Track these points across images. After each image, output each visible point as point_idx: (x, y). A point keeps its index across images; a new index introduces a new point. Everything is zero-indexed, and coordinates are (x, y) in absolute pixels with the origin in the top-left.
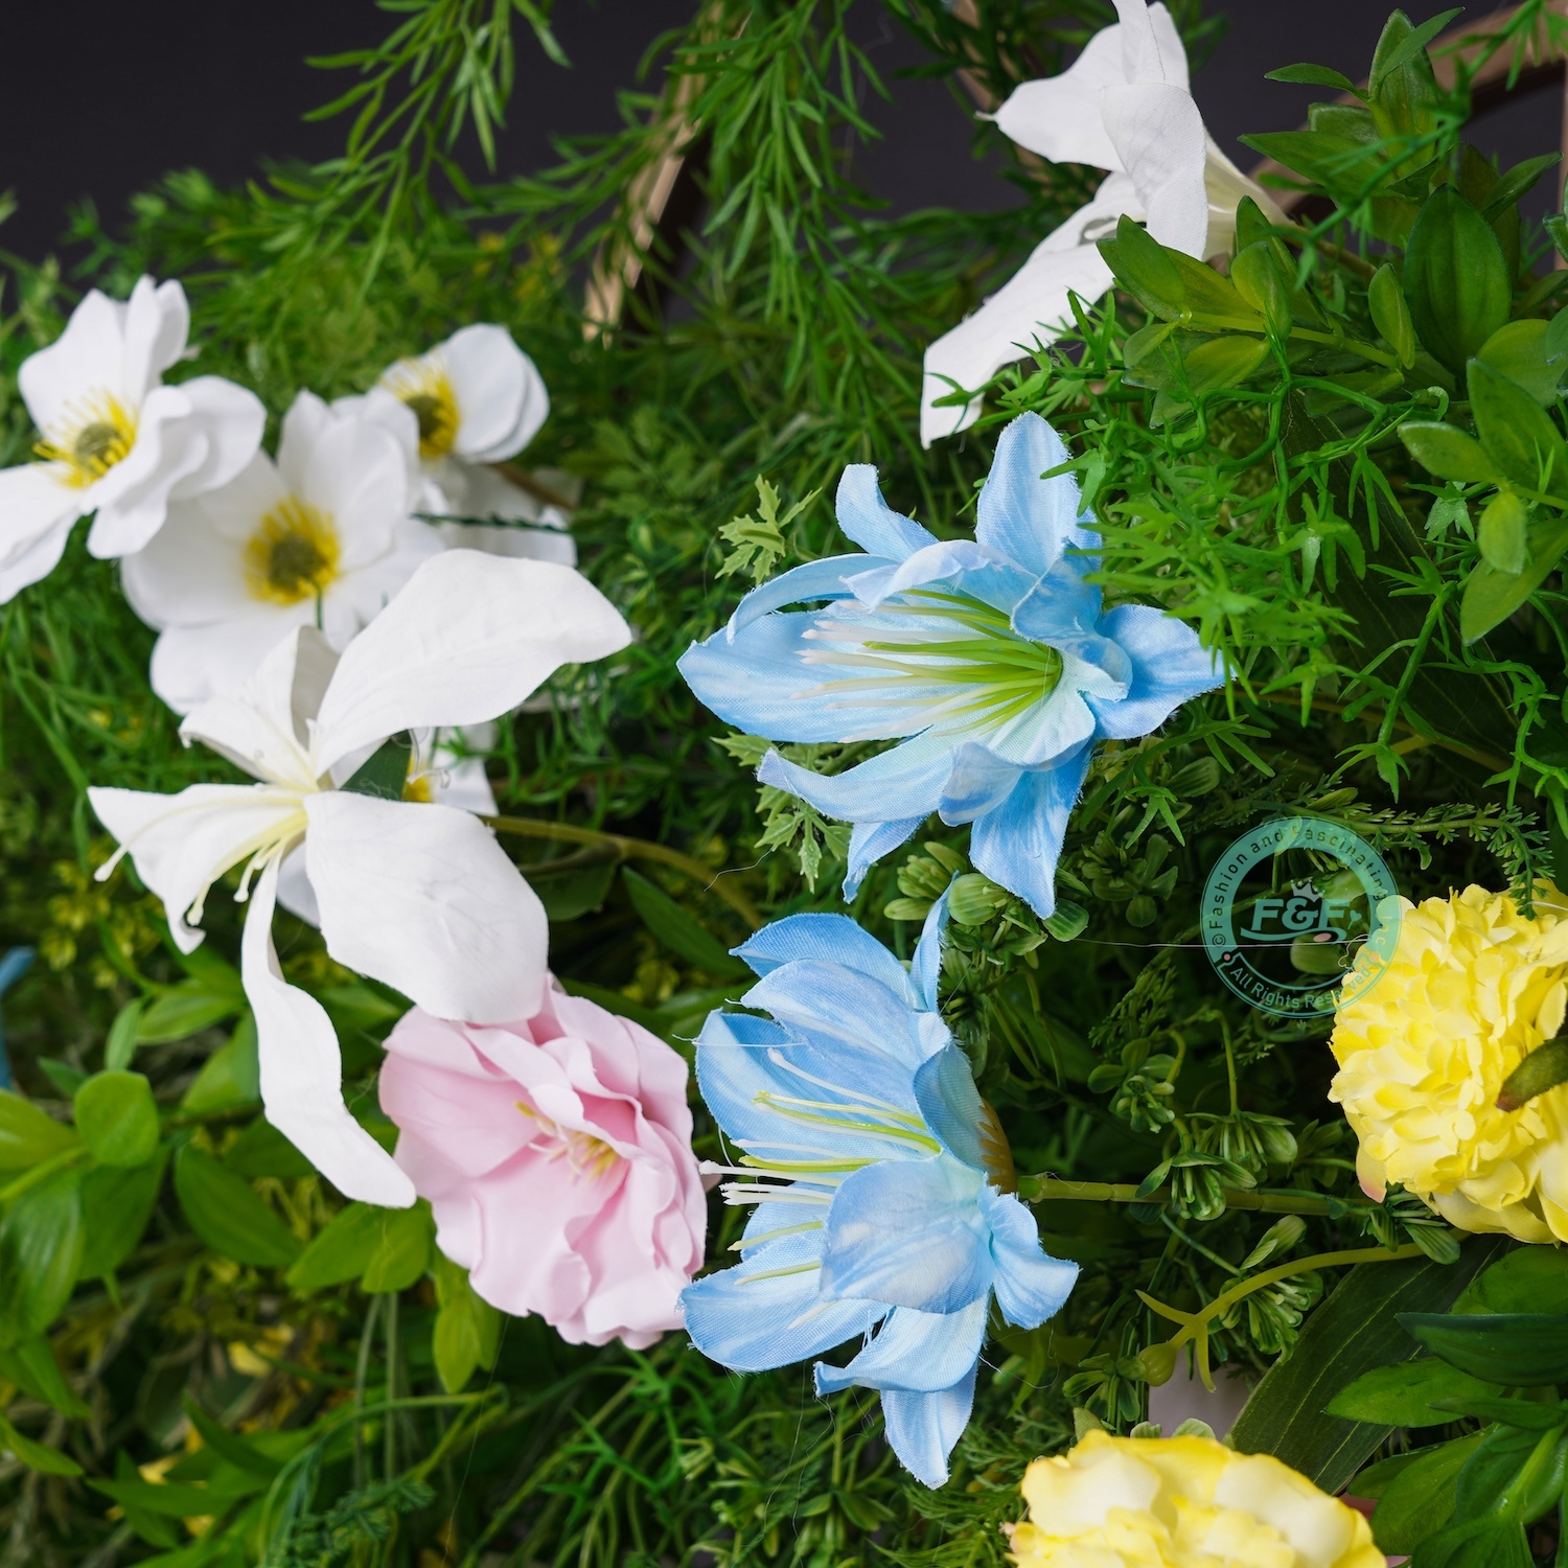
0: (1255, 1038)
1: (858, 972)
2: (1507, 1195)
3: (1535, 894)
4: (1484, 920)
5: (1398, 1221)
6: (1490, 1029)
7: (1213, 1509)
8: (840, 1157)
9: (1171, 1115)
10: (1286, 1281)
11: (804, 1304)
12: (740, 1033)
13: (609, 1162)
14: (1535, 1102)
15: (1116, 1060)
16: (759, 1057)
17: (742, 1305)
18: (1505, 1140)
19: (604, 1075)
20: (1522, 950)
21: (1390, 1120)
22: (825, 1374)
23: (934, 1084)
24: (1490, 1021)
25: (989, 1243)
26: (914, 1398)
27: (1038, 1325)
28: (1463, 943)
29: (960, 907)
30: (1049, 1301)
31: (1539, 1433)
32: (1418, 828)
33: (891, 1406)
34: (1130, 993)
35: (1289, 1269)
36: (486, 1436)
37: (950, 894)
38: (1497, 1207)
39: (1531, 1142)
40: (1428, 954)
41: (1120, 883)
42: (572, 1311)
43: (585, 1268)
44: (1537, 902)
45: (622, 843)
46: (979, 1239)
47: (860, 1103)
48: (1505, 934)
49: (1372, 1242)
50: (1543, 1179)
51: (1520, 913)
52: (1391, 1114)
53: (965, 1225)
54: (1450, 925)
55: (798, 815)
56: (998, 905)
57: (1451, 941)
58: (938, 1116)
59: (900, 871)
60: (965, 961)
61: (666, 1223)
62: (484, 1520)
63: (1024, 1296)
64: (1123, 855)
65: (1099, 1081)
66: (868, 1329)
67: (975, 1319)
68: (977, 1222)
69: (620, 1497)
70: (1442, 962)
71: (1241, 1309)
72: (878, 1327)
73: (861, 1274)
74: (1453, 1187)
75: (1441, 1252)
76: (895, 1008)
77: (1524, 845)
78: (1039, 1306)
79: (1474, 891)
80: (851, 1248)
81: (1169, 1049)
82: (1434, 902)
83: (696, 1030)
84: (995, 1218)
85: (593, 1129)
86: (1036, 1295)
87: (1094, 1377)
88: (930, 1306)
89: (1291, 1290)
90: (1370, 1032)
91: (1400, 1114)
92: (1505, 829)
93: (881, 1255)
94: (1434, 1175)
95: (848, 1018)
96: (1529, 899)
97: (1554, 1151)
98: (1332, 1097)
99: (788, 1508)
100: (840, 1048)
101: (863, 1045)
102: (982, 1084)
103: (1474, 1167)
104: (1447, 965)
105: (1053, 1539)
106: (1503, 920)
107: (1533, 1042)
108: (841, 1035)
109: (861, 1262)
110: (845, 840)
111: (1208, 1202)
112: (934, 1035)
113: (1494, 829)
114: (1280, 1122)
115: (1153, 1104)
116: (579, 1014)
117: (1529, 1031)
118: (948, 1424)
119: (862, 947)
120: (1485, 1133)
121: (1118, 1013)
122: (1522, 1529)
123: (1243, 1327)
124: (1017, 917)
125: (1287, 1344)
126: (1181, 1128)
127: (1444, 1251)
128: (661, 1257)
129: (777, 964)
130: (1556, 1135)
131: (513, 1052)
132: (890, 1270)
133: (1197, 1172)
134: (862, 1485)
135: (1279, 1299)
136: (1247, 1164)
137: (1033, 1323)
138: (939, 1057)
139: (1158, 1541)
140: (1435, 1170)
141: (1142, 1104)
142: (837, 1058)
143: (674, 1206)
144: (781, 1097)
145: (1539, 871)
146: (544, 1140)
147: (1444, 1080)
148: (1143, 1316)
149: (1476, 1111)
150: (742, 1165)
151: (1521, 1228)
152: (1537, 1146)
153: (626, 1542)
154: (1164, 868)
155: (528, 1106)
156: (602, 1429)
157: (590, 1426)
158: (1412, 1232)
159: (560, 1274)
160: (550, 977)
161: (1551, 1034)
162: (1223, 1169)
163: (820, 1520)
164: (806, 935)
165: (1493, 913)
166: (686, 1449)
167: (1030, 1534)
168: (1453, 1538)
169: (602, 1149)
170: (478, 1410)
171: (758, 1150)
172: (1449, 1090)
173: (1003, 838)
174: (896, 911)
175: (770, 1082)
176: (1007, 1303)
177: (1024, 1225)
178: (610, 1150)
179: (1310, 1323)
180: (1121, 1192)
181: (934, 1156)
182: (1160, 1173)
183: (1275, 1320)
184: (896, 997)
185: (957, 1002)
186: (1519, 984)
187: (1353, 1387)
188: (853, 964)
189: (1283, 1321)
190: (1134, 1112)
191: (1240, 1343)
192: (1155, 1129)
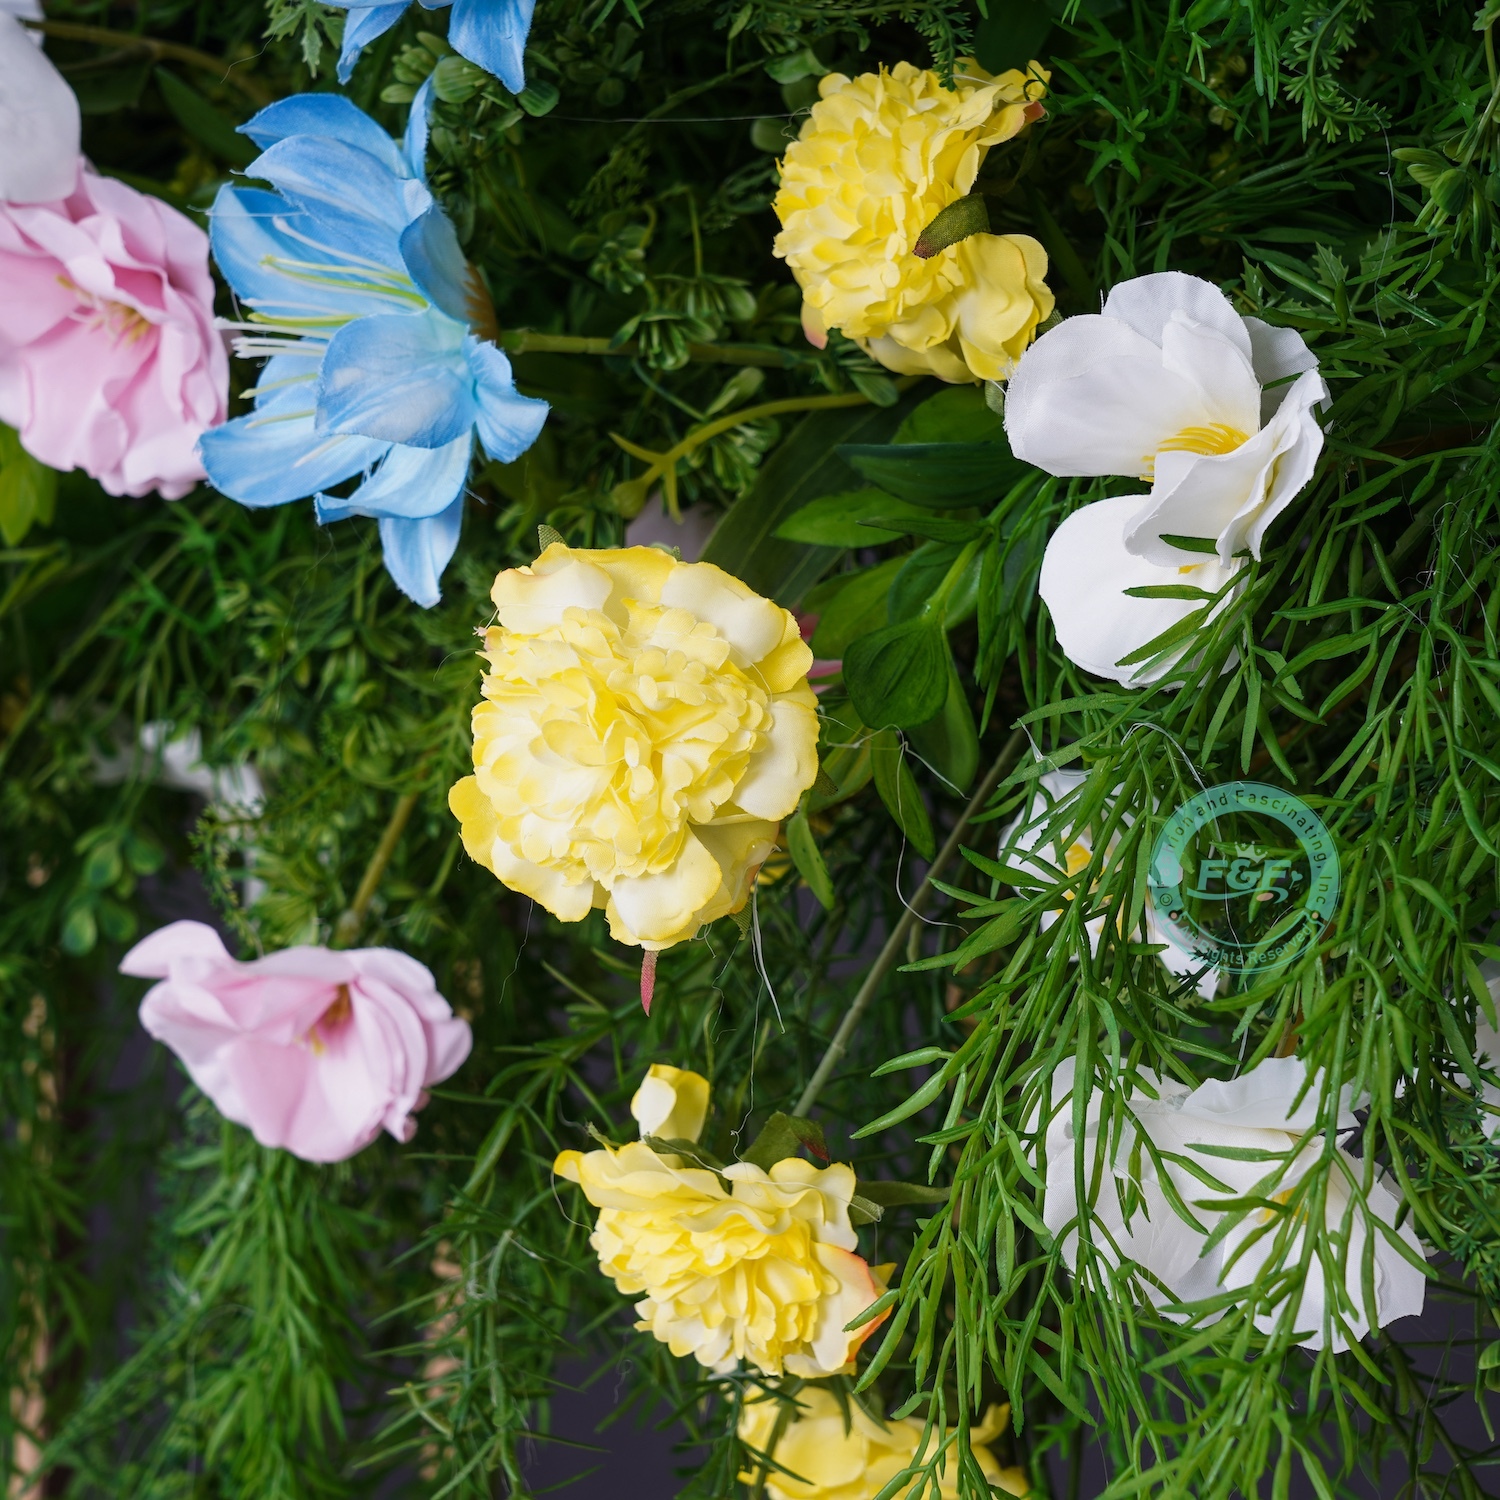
0: (721, 210)
1: (352, 146)
2: (931, 338)
3: (956, 68)
4: (911, 92)
5: (845, 370)
6: (913, 188)
7: (658, 610)
8: (337, 314)
9: (641, 277)
10: (747, 425)
11: (310, 446)
12: (250, 204)
13: (143, 329)
14: (951, 251)
15: (594, 230)
16: (266, 225)
17: (254, 447)
18: (928, 287)
19: (132, 246)
20: (944, 119)
21: (826, 273)
22: (327, 505)
23: (419, 244)
24: (914, 180)
25: (473, 387)
26: (409, 526)
27: (514, 458)
28: (893, 113)
29: (443, 87)
30: (523, 436)
31: (959, 546)
32: (855, 12)
33: (388, 533)
34: (604, 168)
35: (750, 414)
36: (50, 588)
37: (435, 77)
38: (922, 349)
39: (951, 289)
40: (859, 122)
41: (588, 65)
42: (111, 464)
43: (122, 425)
44: (958, 75)
45: (156, 46)
46: (463, 383)
47: (357, 264)
48: (929, 104)
49: (821, 390)
50: (962, 323)
51: (942, 85)
52: (827, 267)
53: (451, 372)
54: (880, 96)
55: (300, 8)
56: (478, 83)
57: (880, 110)
58: (424, 274)
59: (395, 58)
60: (453, 139)
61: (192, 381)
62: (52, 662)
63: (502, 432)
64: (591, 39)
65: (580, 249)
66: (366, 467)
67: (460, 453)
68: (462, 369)
69: (173, 640)
70: (871, 128)
71: (706, 450)
72: (375, 466)
73: (353, 413)
74: (883, 331)
75: (881, 395)
76: (385, 178)
77: (947, 25)
78: (515, 441)
79: (903, 67)
80: (344, 390)
81: (643, 220)
82: (867, 77)
83: (208, 202)
84: (476, 363)
85: (124, 297)
86: (512, 432)
87: (575, 511)
88: (417, 441)
89: (750, 433)
90: (808, 193)
91: (837, 266)
92: (931, 12)
93: (371, 396)
94: (866, 319)
95: (343, 186)
96: (951, 72)
97: (970, 299)
98: (777, 253)
99: (314, 641)
100: (334, 212)
101: (356, 211)
102: (471, 250)
103: (900, 312)
104: (876, 131)
105: (517, 636)
106: (927, 91)
107: (950, 197)
108: (336, 202)
109: (353, 403)
110: (341, 28)
111: (673, 352)
112: (418, 199)
113: (920, 12)
114: (739, 283)
115: (625, 267)
116: (110, 194)
117: (947, 187)
118: (438, 549)
119: (356, 124)
120: (908, 281)
121: (594, 187)
122: (943, 632)
123: (707, 467)
124: (494, 94)
125: (747, 481)
126: (650, 289)
127: (883, 394)
128: (188, 412)
129: (277, 140)
130: (973, 282)
131: (50, 229)
132: (379, 409)
133: (663, 325)
134: (384, 622)
135: (739, 441)
136: (710, 320)
137: (509, 458)
138: (423, 220)
139: (608, 637)
140: (865, 315)
141: (615, 267)
142: (331, 222)
143: (198, 366)
144: (286, 260)
145: (961, 48)
146: (85, 311)
147: (872, 235)
148: (620, 460)
149: (901, 261)
150: (250, 321)
151: (944, 368)
152: (956, 293)
153: (179, 680)
154: (631, 53)
155: (67, 280)
156: (158, 582)
157: (146, 579)
158: (857, 380)
159: (99, 429)
160: (82, 161)
161: (966, 191)
162: (686, 322)
163: (343, 651)
164: (306, 114)
165: (918, 86)
166: (228, 592)
167: (498, 635)
168: (880, 640)
169: (135, 318)
170: (43, 564)
171: (266, 308)
172: (878, 244)
173: (478, 22)
174: (391, 95)
175: (276, 247)
176: (489, 441)
177: (500, 368)
178: (142, 320)
179: (769, 464)
180: (596, 345)
181: (422, 310)
182: (630, 327)
183: (736, 460)
184: (387, 169)
185: (445, 176)
186: (937, 146)
187: (800, 513)
188: (349, 139)
189: (743, 461)
190: (609, 275)
191: (708, 482)
192: (627, 289)
